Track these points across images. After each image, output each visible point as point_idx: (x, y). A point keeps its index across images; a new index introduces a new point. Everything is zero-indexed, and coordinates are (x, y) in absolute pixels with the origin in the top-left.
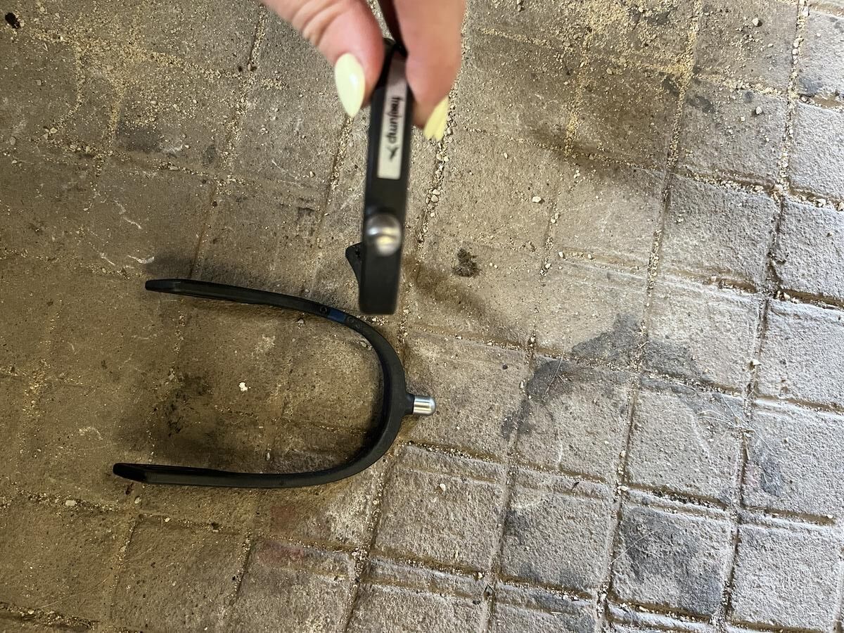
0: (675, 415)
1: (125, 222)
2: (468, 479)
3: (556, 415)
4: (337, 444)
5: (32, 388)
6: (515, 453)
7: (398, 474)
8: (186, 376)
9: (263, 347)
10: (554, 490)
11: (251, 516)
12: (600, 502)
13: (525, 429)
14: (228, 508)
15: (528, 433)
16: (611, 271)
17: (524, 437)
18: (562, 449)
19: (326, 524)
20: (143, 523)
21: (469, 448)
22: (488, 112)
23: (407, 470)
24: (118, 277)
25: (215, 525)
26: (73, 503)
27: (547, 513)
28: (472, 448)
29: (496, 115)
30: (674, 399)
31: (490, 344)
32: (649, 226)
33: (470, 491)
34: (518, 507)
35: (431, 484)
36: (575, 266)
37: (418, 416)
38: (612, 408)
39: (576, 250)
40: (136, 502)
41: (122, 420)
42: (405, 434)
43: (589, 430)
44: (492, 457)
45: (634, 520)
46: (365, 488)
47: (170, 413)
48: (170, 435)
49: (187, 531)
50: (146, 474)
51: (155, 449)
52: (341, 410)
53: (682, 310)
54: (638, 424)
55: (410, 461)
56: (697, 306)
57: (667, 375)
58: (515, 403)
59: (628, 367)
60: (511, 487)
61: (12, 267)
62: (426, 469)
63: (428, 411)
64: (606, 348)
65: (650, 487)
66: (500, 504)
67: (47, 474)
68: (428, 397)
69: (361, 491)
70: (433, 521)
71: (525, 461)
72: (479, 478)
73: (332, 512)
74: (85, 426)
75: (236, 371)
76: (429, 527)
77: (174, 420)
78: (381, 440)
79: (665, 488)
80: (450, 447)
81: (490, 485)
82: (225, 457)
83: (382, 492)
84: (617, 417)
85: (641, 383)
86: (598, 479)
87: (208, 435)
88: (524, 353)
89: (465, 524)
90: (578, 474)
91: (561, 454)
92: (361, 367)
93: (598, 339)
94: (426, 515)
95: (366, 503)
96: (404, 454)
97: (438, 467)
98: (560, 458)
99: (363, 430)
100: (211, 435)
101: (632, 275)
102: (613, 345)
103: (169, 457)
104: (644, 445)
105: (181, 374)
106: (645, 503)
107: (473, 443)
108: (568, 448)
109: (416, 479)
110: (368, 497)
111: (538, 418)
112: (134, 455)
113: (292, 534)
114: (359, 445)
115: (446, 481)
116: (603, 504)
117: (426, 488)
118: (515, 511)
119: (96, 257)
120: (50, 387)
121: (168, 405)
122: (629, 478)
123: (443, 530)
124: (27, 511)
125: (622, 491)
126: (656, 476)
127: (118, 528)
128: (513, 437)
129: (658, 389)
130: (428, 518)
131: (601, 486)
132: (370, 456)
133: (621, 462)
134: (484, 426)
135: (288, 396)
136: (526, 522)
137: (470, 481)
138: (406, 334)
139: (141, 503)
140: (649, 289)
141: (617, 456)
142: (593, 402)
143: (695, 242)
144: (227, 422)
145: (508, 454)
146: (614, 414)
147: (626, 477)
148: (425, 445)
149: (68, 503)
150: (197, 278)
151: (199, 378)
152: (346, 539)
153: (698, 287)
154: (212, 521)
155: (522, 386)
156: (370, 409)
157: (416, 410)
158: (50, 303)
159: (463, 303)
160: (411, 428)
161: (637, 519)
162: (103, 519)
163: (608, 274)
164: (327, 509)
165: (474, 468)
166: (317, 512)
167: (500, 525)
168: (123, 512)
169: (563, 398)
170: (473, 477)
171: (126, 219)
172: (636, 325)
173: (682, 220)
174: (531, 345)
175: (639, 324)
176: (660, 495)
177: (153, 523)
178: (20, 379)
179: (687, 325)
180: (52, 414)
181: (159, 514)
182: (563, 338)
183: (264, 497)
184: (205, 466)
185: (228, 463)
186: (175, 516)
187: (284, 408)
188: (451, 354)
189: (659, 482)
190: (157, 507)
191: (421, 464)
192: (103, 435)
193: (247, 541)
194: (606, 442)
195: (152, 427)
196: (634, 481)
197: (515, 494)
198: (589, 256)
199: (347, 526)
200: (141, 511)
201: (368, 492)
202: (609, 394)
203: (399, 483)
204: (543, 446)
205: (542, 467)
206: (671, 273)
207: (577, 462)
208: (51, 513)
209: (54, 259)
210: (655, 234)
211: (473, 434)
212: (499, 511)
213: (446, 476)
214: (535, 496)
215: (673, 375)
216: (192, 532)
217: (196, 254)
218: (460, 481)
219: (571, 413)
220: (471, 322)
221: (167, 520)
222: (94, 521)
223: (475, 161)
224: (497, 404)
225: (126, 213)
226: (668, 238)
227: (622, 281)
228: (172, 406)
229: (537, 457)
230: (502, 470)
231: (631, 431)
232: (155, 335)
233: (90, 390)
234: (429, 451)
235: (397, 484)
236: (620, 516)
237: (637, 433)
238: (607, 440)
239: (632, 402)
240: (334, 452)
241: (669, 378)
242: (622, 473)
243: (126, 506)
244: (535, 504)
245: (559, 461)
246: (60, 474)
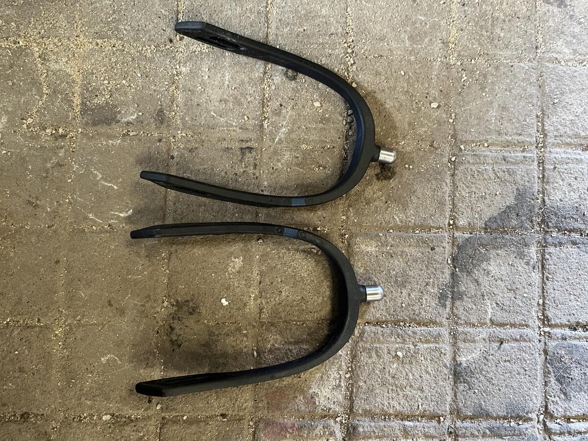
0: (577, 263)
1: (104, 186)
2: (418, 344)
3: (480, 280)
4: (308, 335)
5: (57, 332)
6: (454, 317)
7: (361, 350)
8: (177, 302)
9: (234, 268)
10: (489, 340)
11: (250, 404)
12: (528, 344)
13: (457, 296)
14: (231, 400)
15: (461, 299)
16: (506, 154)
17: (458, 303)
18: (490, 307)
19: (311, 400)
20: (166, 423)
21: (415, 320)
22: (382, 39)
23: (368, 346)
24: (107, 232)
25: (223, 416)
26: (109, 417)
27: (487, 360)
28: (418, 319)
29: (388, 40)
30: (573, 250)
31: (418, 232)
32: (531, 111)
33: (421, 354)
34: (462, 359)
35: (389, 353)
36: (474, 155)
37: (369, 303)
38: (525, 266)
39: (473, 142)
40: (158, 408)
41: (133, 345)
42: (362, 318)
43: (509, 287)
44: (435, 323)
45: (558, 353)
46: (337, 366)
47: (170, 333)
48: (173, 350)
49: (202, 424)
50: (163, 391)
51: (164, 364)
52: (306, 307)
53: (570, 175)
54: (549, 275)
55: (369, 338)
56: (581, 170)
57: (566, 232)
58: (445, 276)
59: (533, 230)
60: (454, 344)
61: (20, 238)
62: (383, 343)
63: (378, 297)
64: (512, 218)
65: (566, 325)
66: (448, 360)
67: (83, 399)
68: (375, 285)
69: (335, 368)
70: (397, 383)
71: (462, 322)
72: (427, 342)
73: (314, 389)
74: (106, 355)
75: (216, 291)
76: (394, 388)
77: (175, 338)
78: (346, 328)
79: (578, 324)
80: (399, 321)
81: (437, 346)
82: (221, 361)
83: (352, 367)
84: (531, 273)
85: (546, 242)
86: (523, 326)
87: (204, 345)
88: (446, 235)
89: (422, 380)
90: (507, 325)
91: (490, 311)
92: (316, 269)
93: (505, 212)
94: (390, 379)
95: (340, 377)
96: (364, 334)
97: (393, 339)
98: (490, 313)
99: (326, 320)
100: (207, 345)
101: (523, 154)
102: (518, 215)
103: (177, 368)
104: (557, 292)
105: (172, 300)
106: (564, 338)
107: (417, 315)
108: (495, 305)
109: (377, 352)
110: (341, 373)
111: (466, 285)
112: (149, 371)
113: (286, 412)
114: (326, 332)
115: (401, 349)
116: (531, 345)
117: (386, 357)
118: (461, 364)
119: (86, 218)
120: (71, 329)
121: (167, 327)
122: (548, 321)
123: (405, 388)
124: (73, 430)
125: (545, 332)
126: (570, 315)
127: (148, 431)
128: (448, 303)
129: (561, 244)
130: (391, 381)
131: (526, 331)
132: (339, 342)
133: (540, 309)
134: (424, 300)
135: (262, 303)
136: (471, 370)
137: (422, 346)
138: (347, 236)
139: (162, 408)
140: (539, 163)
141: (536, 305)
142: (509, 264)
143: (571, 117)
144: (217, 333)
145: (447, 319)
146: (527, 271)
147: (545, 320)
148: (378, 323)
149: (104, 418)
150: (169, 221)
151: (187, 301)
152: (330, 409)
153: (579, 154)
154: (220, 412)
155: (449, 262)
156: (329, 302)
157: (369, 298)
158: (57, 262)
159: (389, 202)
160: (365, 311)
161: (560, 352)
162: (135, 426)
163: (504, 157)
164: (310, 388)
165: (422, 335)
166: (302, 392)
167: (451, 376)
168: (149, 418)
169: (484, 265)
170: (422, 342)
171: (103, 182)
172: (533, 195)
173: (558, 101)
174: (451, 227)
175: (536, 194)
176: (575, 329)
177: (174, 422)
178: (46, 327)
179: (575, 187)
180: (77, 350)
181: (177, 414)
182: (476, 216)
183: (258, 386)
184: (206, 370)
185: (225, 365)
186: (190, 414)
187: (260, 313)
188: (387, 246)
189: (573, 320)
190: (174, 409)
191: (379, 340)
192: (121, 360)
193: (251, 423)
194: (525, 295)
195: (158, 347)
196: (553, 322)
197: (458, 350)
198: (486, 145)
199: (329, 399)
200: (163, 415)
201: (340, 368)
202: (521, 255)
203: (363, 358)
204: (474, 307)
205: (476, 324)
206: (556, 146)
207: (504, 315)
208: (93, 428)
209: (53, 225)
210: (537, 116)
211: (416, 308)
212: (448, 365)
213: (400, 345)
214: (475, 349)
215: (570, 231)
216: (207, 424)
217: (166, 201)
218: (412, 347)
219: (492, 277)
220: (398, 217)
221: (185, 418)
222: (128, 429)
223: (378, 82)
224: (431, 280)
225: (102, 178)
226: (548, 117)
227: (516, 160)
228: (171, 327)
229: (471, 317)
230: (445, 332)
231: (543, 282)
232: (146, 273)
233: (103, 325)
234: (383, 327)
235: (362, 358)
236: (546, 352)
237: (549, 283)
238: (525, 293)
239: (540, 258)
240: (307, 341)
241: (568, 233)
242: (542, 317)
243: (150, 412)
244: (476, 355)
245: (490, 317)
246: (94, 397)
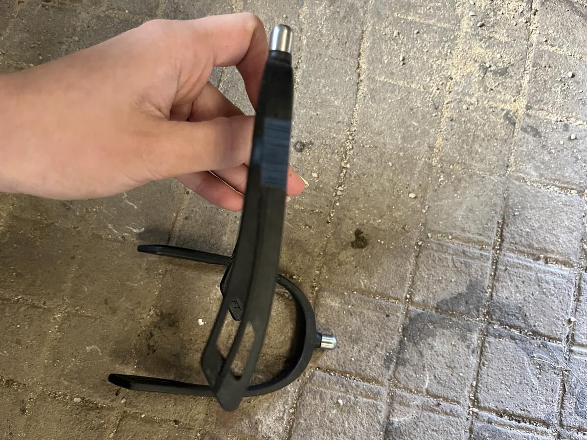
0: (513, 356)
1: (127, 204)
2: (359, 397)
3: (424, 352)
4: (265, 366)
5: (56, 317)
6: (395, 381)
7: (308, 391)
8: (162, 313)
9: (216, 294)
10: (422, 408)
11: (202, 416)
12: (456, 419)
13: (401, 362)
14: (186, 409)
15: (404, 365)
16: (466, 249)
17: (400, 368)
18: (428, 378)
19: (255, 425)
20: (126, 417)
21: (360, 374)
22: (379, 134)
23: (315, 388)
24: (119, 242)
25: (176, 422)
26: (79, 400)
27: (417, 426)
28: (362, 374)
29: (384, 136)
30: (511, 344)
31: (377, 298)
32: (493, 217)
33: (360, 406)
34: (395, 420)
35: (332, 399)
36: (439, 244)
37: (324, 350)
38: (466, 349)
39: (440, 232)
40: (122, 402)
41: (116, 342)
42: (315, 362)
43: (448, 364)
44: (377, 381)
45: (482, 434)
46: (284, 400)
47: (149, 338)
48: (148, 354)
49: (156, 425)
50: (131, 384)
51: (138, 364)
52: (269, 342)
53: (518, 278)
54: (485, 362)
55: (317, 382)
56: (529, 276)
57: (507, 327)
58: (394, 343)
59: (478, 319)
60: (390, 405)
61: (49, 232)
62: (328, 388)
63: (331, 346)
64: (461, 304)
65: (493, 410)
66: (382, 417)
67: (62, 378)
68: (331, 336)
69: (281, 402)
70: (333, 427)
71: (402, 386)
72: (367, 397)
73: (259, 417)
74: (91, 345)
75: (196, 311)
76: (330, 431)
77: (152, 344)
78: (297, 366)
79: (505, 412)
80: (346, 372)
81: (375, 402)
82: (186, 372)
83: (296, 404)
84: (469, 356)
85: (487, 332)
86: (455, 402)
87: (175, 355)
88: (402, 306)
89: (356, 430)
90: (440, 397)
91: (427, 382)
92: (284, 311)
93: (456, 298)
94: (328, 422)
95: (285, 411)
96: (313, 377)
97: (337, 387)
98: (427, 384)
99: (284, 357)
100: (177, 356)
101: (481, 252)
102: (467, 303)
103: (147, 370)
104: (490, 378)
105: (158, 311)
106: (490, 422)
107: (363, 371)
108: (433, 378)
109: (321, 395)
110: (286, 407)
111: (410, 353)
112: (123, 367)
113: (231, 430)
114: (281, 368)
115: (343, 398)
116: (458, 421)
117: (328, 402)
118: (393, 423)
119: (106, 227)
120: (69, 316)
121: (148, 333)
122: (478, 402)
123: (339, 434)
124: (47, 404)
125: (473, 412)
126: (499, 402)
127: (109, 420)
128: (392, 367)
129: (500, 336)
130: (328, 424)
131: (458, 407)
132: (289, 377)
133: (472, 390)
134: (372, 359)
135: (232, 330)
136: (401, 432)
137: (362, 400)
138: (317, 288)
139: (125, 403)
140: (493, 262)
141: (469, 385)
142: (452, 344)
143: (527, 230)
144: (188, 347)
145: (389, 380)
146: (467, 353)
147: (476, 402)
148: (328, 370)
149: (75, 400)
150: (173, 244)
151: (170, 314)
152: (269, 437)
153: (530, 262)
154: (175, 418)
155: (400, 330)
156: (289, 342)
157: (323, 345)
158: (73, 258)
159: (358, 267)
160: (318, 357)
161: (484, 433)
162: (99, 413)
163: (463, 250)
164: (256, 414)
165: (364, 389)
166: (249, 416)
167: (382, 433)
168: (113, 409)
169: (430, 340)
170: (362, 396)
171: (127, 201)
172: (483, 288)
173: (518, 213)
174: (407, 300)
175: (486, 288)
176: (501, 416)
177: (133, 417)
178: (50, 310)
179: (522, 290)
180: (69, 335)
181: (137, 411)
182: (430, 296)
183: (211, 402)
184: (171, 378)
185: (188, 376)
186: (149, 414)
187: (228, 339)
188: (349, 304)
189: (501, 407)
190: (136, 406)
191: (325, 385)
192: (102, 352)
193: (198, 435)
194: (461, 374)
195: (136, 348)
196: (482, 405)
197: (393, 410)
198: (450, 237)
199: (270, 428)
200: (125, 409)
201: (286, 403)
202: (464, 338)
203: (308, 398)
204: (414, 375)
205: (413, 390)
206: (510, 251)
207: (439, 388)
208: (63, 406)
209: (78, 227)
210: (498, 223)
211: (363, 364)
212: (381, 422)
213: (343, 394)
214: (408, 413)
215: (511, 327)
216: (160, 426)
217: (173, 227)
218: (353, 398)
219: (435, 352)
220: (363, 282)
221: (143, 416)
222: (93, 413)
223: (369, 167)
224: (381, 343)
225: (127, 198)
226: (508, 225)
227: (474, 256)
228: (151, 333)
229: (410, 383)
230: (384, 392)
231: (479, 367)
232: (142, 283)
233: (96, 319)
234: (331, 375)
235: (307, 398)
236: (471, 431)
237: (485, 369)
238: (462, 373)
239: (480, 345)
240: (263, 372)
241: (508, 328)
242: (473, 398)
243: (115, 404)
244: (407, 418)
245: (426, 387)
246: (71, 379)
